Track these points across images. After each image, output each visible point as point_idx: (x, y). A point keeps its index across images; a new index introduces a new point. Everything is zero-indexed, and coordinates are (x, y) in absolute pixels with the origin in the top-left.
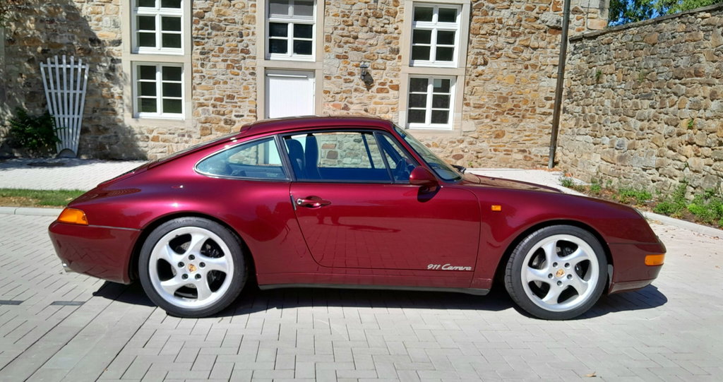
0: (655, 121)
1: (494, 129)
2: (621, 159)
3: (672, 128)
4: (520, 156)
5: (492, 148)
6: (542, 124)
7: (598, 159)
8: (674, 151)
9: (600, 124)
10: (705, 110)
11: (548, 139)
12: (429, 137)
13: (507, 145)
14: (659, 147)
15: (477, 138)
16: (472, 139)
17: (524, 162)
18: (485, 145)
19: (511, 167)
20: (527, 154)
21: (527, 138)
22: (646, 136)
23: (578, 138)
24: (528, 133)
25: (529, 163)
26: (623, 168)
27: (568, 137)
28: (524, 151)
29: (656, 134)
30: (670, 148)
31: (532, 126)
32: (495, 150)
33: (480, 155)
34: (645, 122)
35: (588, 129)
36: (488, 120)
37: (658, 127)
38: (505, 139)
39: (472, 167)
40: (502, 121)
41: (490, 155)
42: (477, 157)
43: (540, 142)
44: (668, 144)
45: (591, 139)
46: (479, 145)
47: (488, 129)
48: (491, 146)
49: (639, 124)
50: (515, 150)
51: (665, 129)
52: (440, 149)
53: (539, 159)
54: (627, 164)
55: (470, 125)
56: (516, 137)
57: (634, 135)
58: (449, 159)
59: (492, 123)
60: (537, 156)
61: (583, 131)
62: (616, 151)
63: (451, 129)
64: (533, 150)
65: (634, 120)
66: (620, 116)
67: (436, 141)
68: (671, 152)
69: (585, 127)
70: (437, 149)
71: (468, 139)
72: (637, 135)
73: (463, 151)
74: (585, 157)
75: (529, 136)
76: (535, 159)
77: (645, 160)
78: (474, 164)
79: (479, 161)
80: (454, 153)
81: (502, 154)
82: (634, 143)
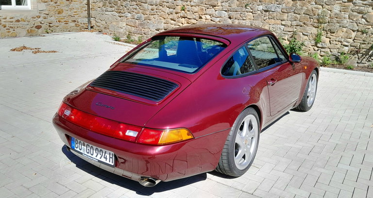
0: (161, 6)
1: (56, 8)
2: (141, 24)
3: (171, 10)
4: (73, 24)
5: (57, 20)
6: (82, 5)
7: (125, 25)
8: (175, 21)
9: (122, 6)
10: (190, 2)
11: (86, 13)
12: (18, 15)
13: (65, 18)
14: (165, 19)
15: (48, 15)
16: (45, 15)
17: (76, 28)
18: (52, 18)
19: (69, 31)
20: (76, 23)
21: (75, 13)
22: (156, 13)
23: (107, 13)
24: (75, 11)
25: (78, 28)
26: (143, 29)
27: (99, 12)
28: (75, 21)
29: (162, 12)
30: (172, 19)
31: (77, 6)
32: (59, 21)
33: (51, 25)
34: (154, 6)
35: (113, 8)
36: (53, 3)
37: (163, 9)
38: (64, 14)
39: (48, 33)
40: (60, 3)
41: (57, 25)
42: (50, 26)
43: (82, 15)
44: (171, 17)
45: (117, 14)
46: (49, 19)
47: (53, 8)
48: (57, 19)
49: (150, 7)
50: (70, 21)
51: (168, 11)
52: (26, 23)
53: (83, 25)
54: (145, 27)
55: (43, 6)
56: (69, 13)
57: (148, 13)
58: (33, 29)
59: (55, 5)
60: (81, 24)
61: (110, 9)
62: (137, 21)
63: (30, 9)
64: (79, 20)
65: (146, 5)
66: (136, 2)
67: (23, 17)
68: (172, 21)
69: (111, 7)
70: (25, 23)
71: (43, 15)
72: (150, 12)
73: (41, 23)
74: (114, 23)
75: (76, 12)
76: (81, 25)
77: (157, 25)
78: (49, 31)
79: (51, 28)
80: (36, 25)
81: (63, 24)
82: (149, 17)
